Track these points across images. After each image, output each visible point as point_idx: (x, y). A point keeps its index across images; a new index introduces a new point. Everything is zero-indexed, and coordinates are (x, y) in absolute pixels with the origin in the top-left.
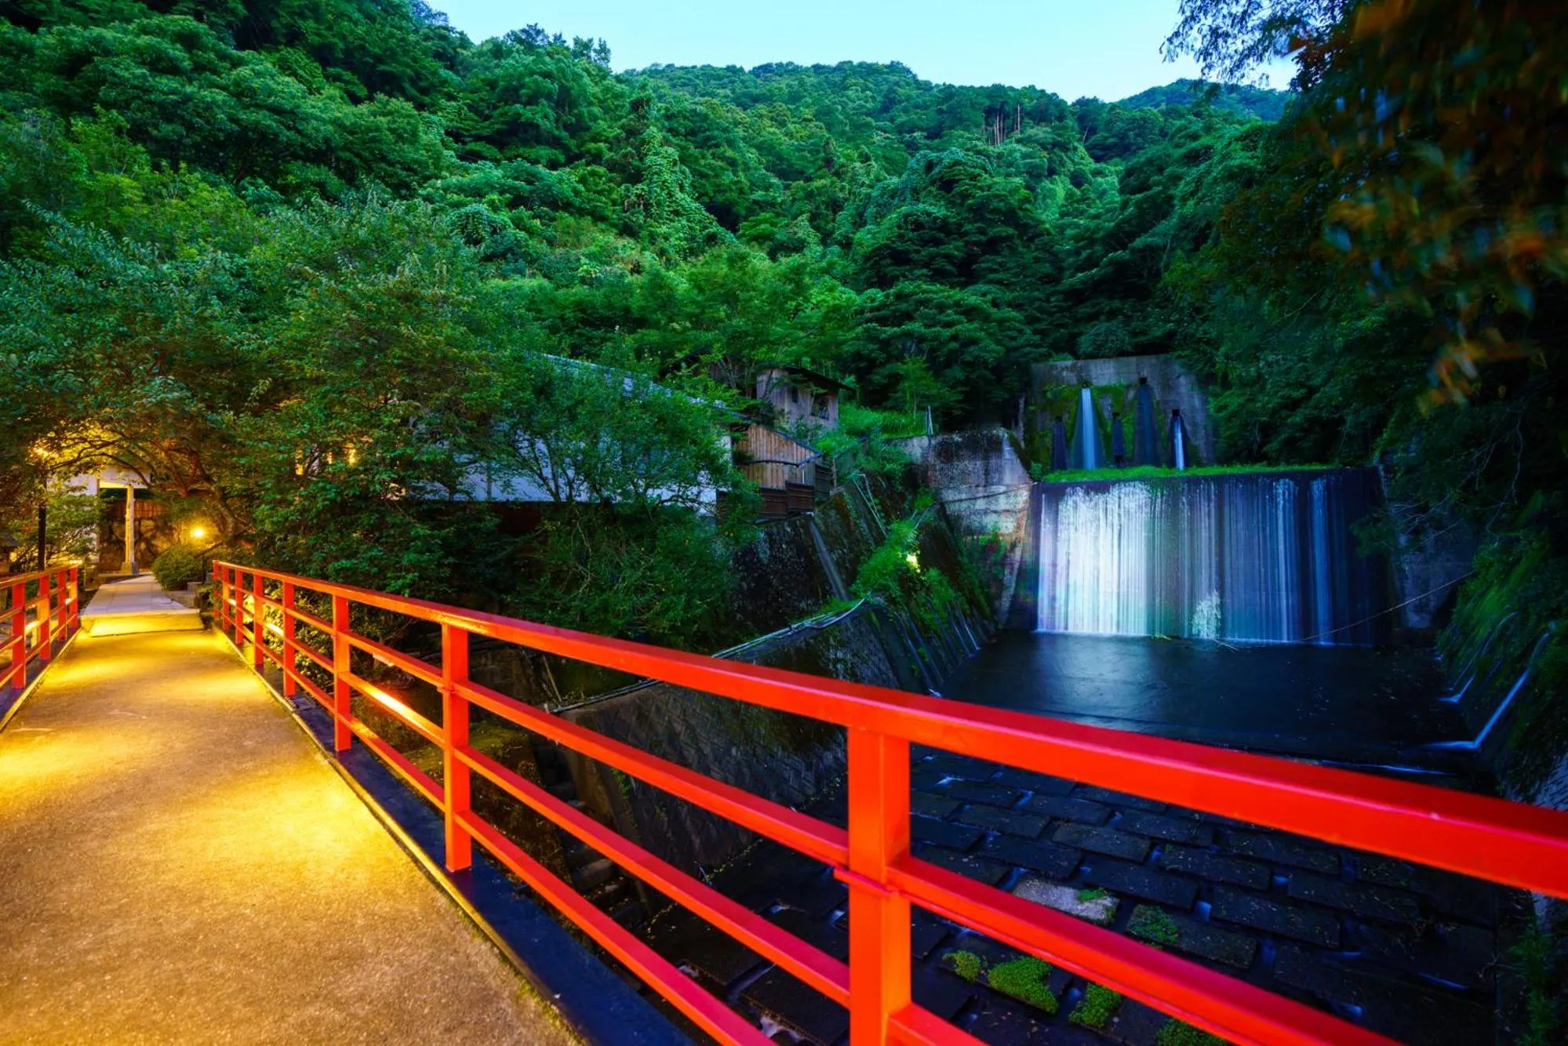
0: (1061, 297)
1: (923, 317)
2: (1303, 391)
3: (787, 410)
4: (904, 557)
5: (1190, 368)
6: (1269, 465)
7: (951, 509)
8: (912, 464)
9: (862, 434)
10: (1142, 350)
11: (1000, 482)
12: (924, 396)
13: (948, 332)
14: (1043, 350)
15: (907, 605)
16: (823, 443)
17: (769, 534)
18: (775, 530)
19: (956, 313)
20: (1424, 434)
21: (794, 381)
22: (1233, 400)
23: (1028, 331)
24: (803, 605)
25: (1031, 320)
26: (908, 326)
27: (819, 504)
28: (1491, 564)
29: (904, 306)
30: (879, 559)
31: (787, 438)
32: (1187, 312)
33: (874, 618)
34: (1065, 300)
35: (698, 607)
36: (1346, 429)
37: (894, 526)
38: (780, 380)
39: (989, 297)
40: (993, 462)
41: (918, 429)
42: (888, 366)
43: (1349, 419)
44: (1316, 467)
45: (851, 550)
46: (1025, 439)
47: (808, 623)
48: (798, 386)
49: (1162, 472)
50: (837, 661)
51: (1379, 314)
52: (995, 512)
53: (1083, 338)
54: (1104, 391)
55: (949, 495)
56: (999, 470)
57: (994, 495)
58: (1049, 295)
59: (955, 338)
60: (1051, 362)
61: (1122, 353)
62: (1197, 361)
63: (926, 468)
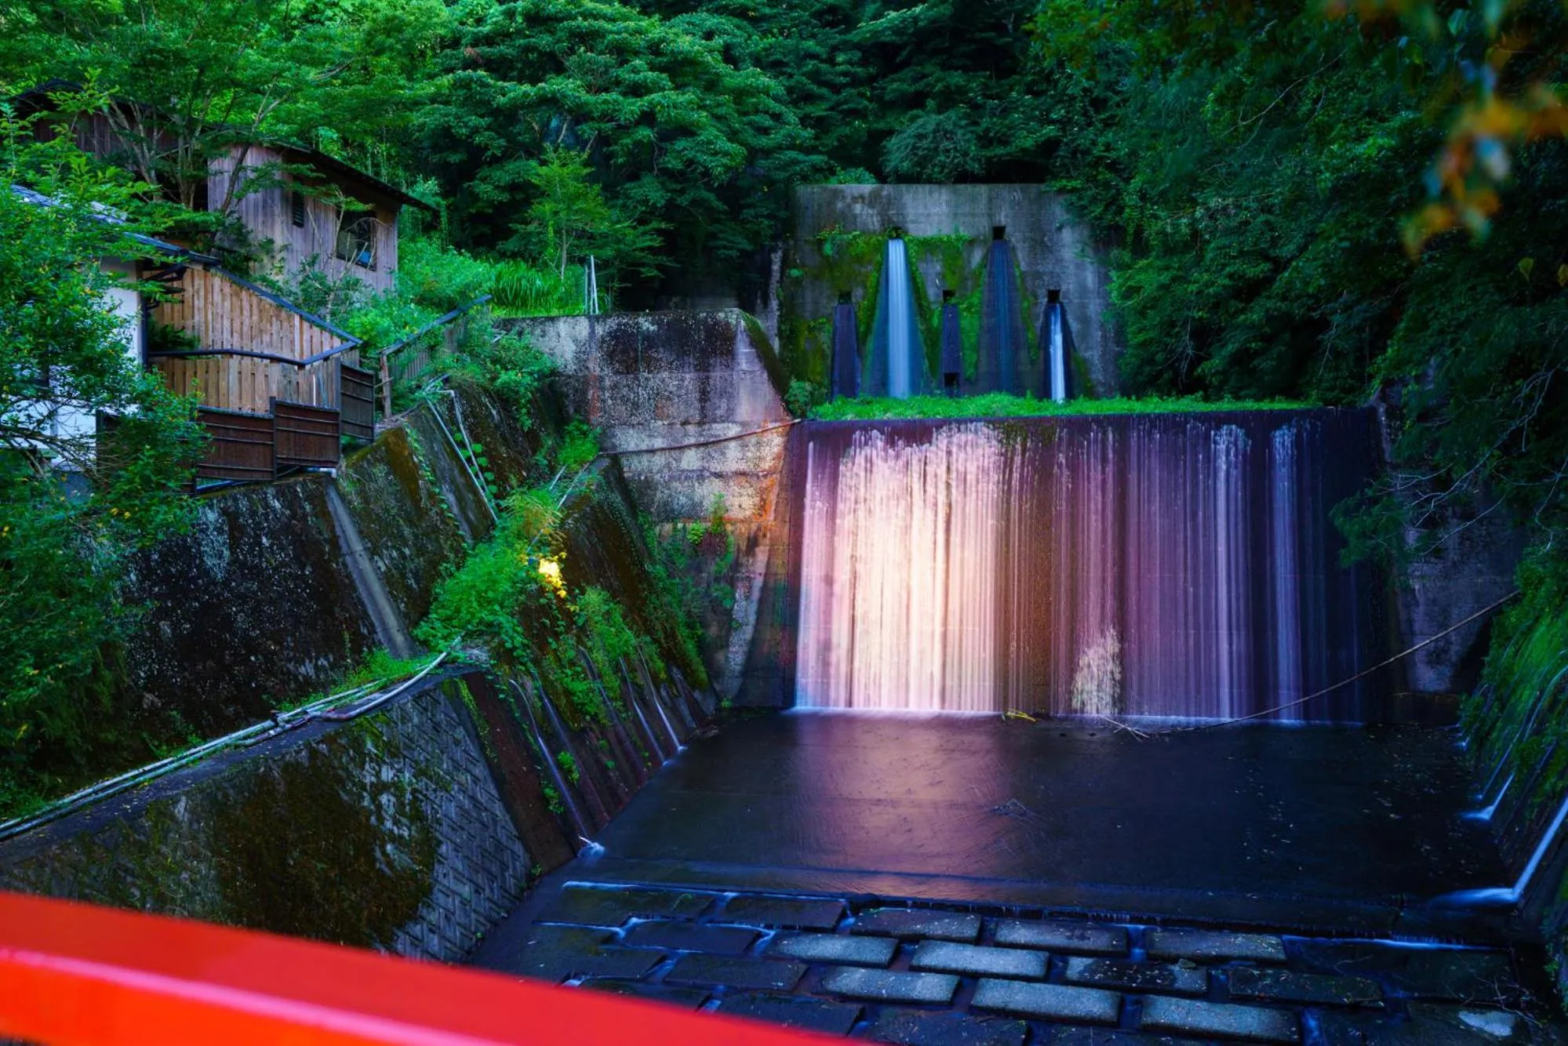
0: (857, 55)
1: (585, 69)
2: (1265, 266)
3: (279, 242)
4: (534, 565)
5: (1079, 212)
6: (1206, 399)
7: (633, 467)
8: (554, 372)
9: (451, 305)
10: (999, 173)
11: (728, 417)
12: (581, 235)
13: (633, 106)
14: (816, 159)
15: (537, 662)
16: (365, 318)
17: (230, 516)
18: (243, 505)
19: (652, 68)
20: (1448, 352)
21: (298, 178)
22: (1149, 276)
23: (791, 116)
24: (307, 669)
25: (799, 97)
26: (554, 84)
27: (348, 449)
28: (1541, 581)
29: (544, 41)
30: (482, 570)
31: (281, 306)
32: (1079, 105)
33: (465, 692)
34: (863, 62)
35: (30, 682)
36: (1329, 338)
37: (514, 501)
38: (263, 175)
39: (718, 42)
40: (717, 375)
41: (569, 301)
42: (511, 166)
43: (1336, 319)
44: (1280, 405)
45: (420, 551)
46: (780, 334)
47: (315, 707)
48: (306, 191)
49: (1025, 407)
50: (380, 787)
51: (1389, 134)
52: (719, 475)
53: (892, 143)
54: (928, 246)
55: (629, 440)
56: (728, 393)
57: (719, 442)
58: (835, 49)
59: (647, 118)
60: (833, 184)
61: (963, 177)
62: (1094, 200)
63: (583, 383)
